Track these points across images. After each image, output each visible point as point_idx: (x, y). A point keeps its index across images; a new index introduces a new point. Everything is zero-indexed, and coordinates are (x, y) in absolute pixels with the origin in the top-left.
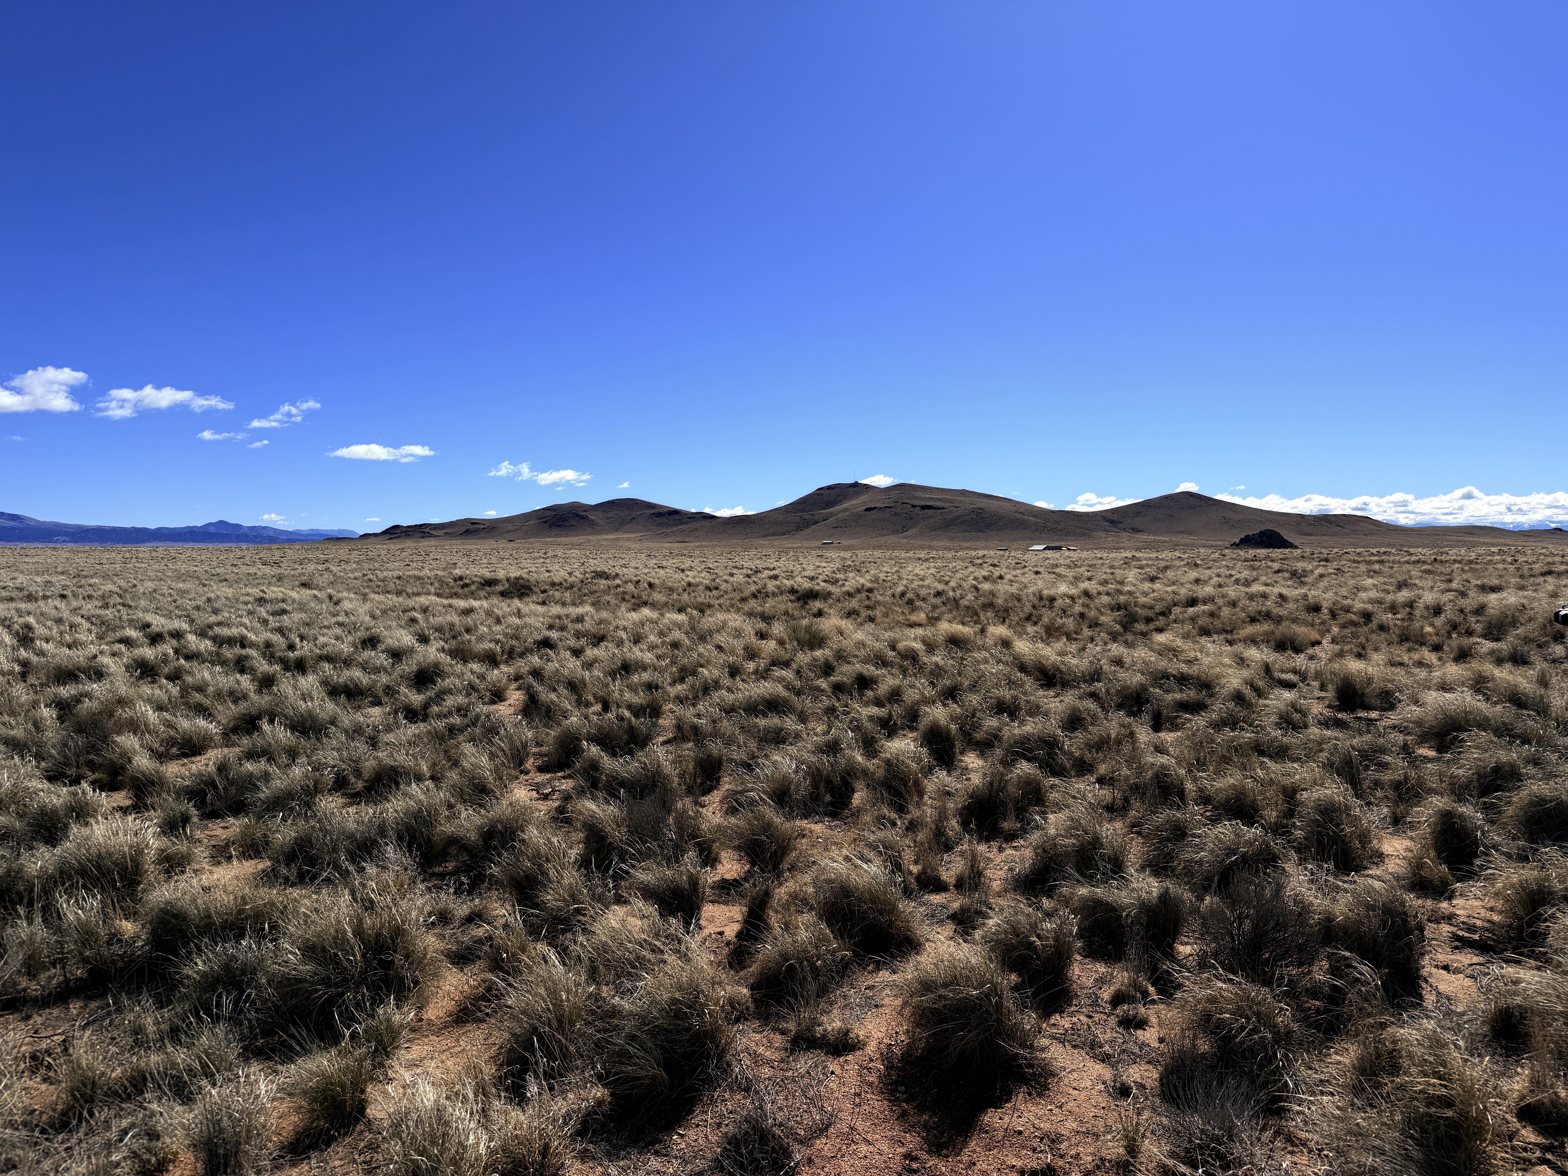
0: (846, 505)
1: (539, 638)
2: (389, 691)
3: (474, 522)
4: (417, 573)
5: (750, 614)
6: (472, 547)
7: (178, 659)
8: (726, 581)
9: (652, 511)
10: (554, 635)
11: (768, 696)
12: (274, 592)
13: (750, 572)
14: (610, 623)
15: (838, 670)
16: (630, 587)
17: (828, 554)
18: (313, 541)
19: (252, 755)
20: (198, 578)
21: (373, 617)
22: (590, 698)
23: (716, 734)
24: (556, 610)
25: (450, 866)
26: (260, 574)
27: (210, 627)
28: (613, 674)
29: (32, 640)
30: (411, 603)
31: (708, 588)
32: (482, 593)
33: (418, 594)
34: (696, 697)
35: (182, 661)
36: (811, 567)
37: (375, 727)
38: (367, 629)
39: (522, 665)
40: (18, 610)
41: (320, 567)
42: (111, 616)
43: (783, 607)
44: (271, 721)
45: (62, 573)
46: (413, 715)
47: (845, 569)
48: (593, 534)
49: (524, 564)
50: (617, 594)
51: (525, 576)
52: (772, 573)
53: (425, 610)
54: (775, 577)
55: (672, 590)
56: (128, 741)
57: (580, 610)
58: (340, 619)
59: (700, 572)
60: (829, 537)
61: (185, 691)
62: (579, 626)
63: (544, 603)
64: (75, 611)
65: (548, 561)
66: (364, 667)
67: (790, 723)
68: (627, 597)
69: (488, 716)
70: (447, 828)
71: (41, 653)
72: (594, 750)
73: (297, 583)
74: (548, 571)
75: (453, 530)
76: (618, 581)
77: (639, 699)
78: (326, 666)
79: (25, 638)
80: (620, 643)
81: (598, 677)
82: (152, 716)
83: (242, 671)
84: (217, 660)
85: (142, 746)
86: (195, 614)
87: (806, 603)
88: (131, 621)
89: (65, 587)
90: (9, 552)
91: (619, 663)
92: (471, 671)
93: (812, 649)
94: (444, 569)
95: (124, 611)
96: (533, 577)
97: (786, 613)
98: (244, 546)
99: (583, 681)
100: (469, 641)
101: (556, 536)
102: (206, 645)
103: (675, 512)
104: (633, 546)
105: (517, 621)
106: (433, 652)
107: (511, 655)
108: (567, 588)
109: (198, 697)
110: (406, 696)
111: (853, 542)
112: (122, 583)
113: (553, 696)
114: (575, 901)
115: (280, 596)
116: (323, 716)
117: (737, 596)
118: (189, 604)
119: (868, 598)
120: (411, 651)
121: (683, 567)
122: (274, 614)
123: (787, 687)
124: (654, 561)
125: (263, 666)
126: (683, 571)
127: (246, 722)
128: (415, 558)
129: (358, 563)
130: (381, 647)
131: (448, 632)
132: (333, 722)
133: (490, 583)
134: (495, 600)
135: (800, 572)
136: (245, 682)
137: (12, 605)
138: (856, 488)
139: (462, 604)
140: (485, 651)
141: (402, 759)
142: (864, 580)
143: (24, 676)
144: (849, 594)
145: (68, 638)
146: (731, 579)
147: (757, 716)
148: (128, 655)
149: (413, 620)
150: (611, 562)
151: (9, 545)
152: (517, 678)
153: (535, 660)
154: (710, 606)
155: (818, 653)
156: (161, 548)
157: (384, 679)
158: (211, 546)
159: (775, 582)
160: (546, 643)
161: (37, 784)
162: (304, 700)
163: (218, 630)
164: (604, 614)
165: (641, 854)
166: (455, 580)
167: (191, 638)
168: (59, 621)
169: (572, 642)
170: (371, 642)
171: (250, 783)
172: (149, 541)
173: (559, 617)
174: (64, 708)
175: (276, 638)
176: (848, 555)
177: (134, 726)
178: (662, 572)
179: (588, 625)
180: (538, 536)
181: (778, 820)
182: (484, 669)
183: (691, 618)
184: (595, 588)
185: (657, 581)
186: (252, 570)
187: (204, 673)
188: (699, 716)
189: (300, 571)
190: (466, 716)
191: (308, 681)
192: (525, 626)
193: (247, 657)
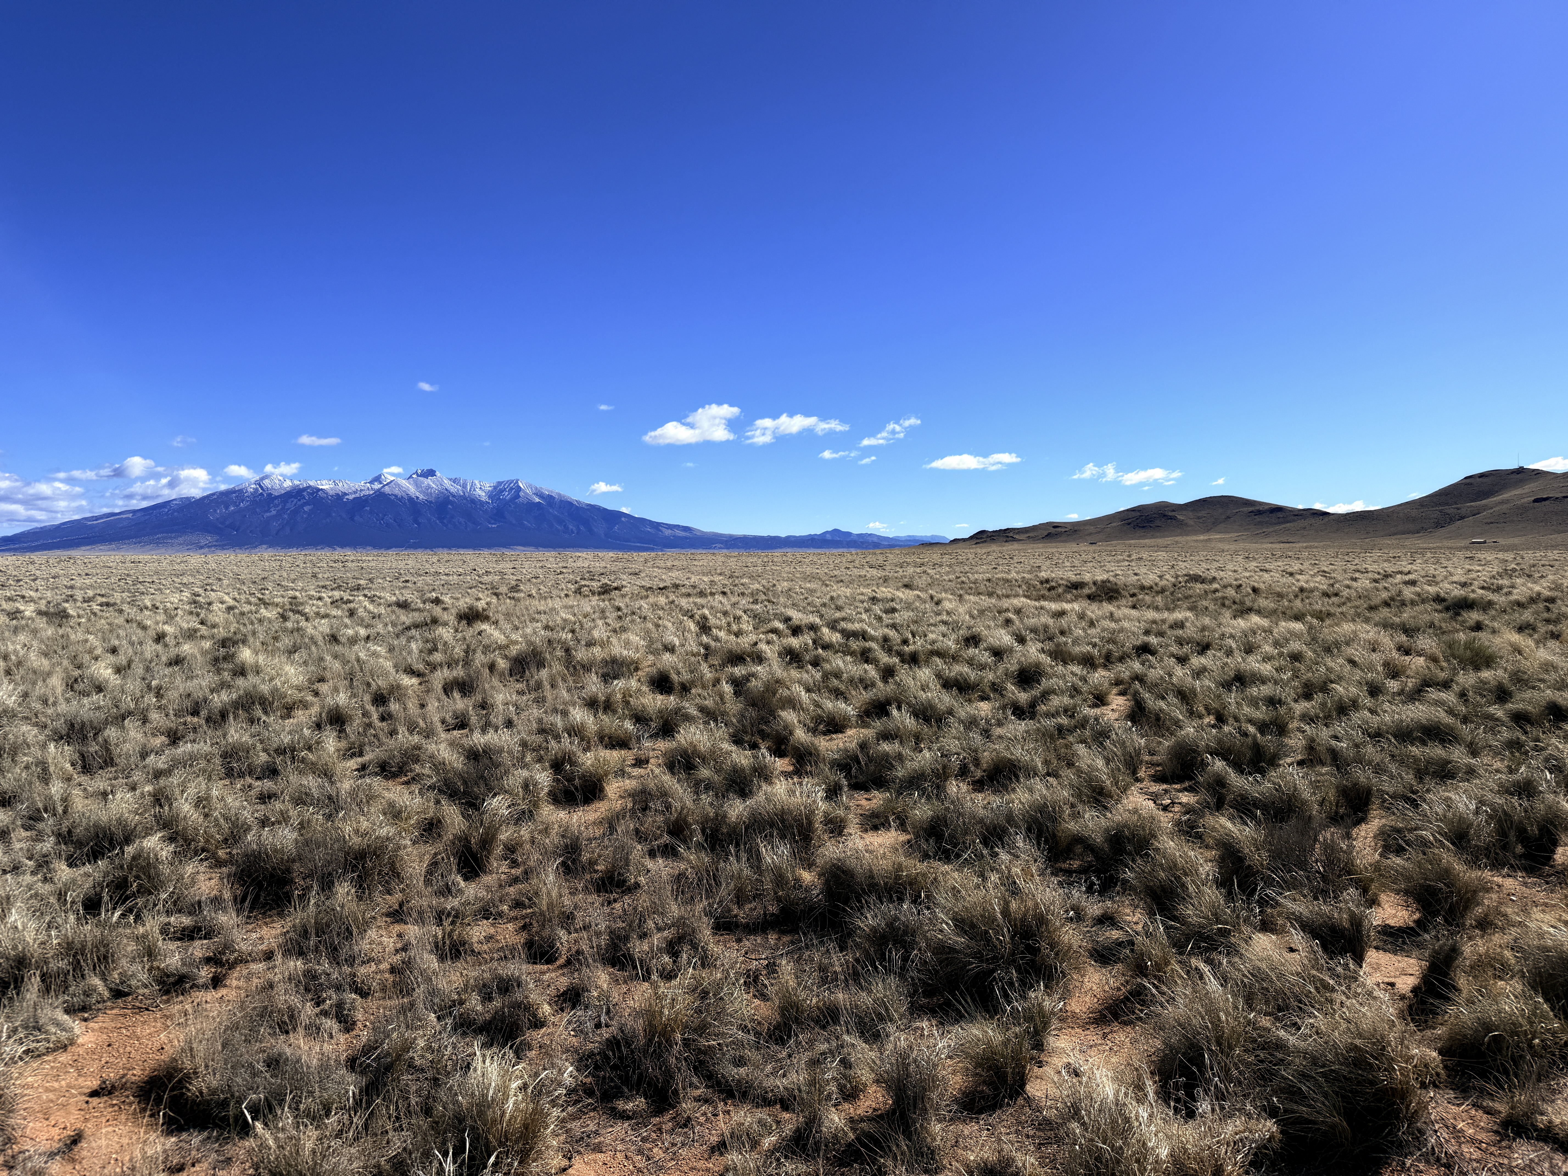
0: (1505, 496)
1: (1139, 643)
2: (997, 688)
3: (1056, 526)
4: (1004, 575)
5: (1386, 625)
6: (1054, 550)
7: (816, 649)
8: (1348, 587)
9: (1251, 509)
10: (1153, 640)
11: (1424, 721)
12: (884, 592)
13: (1377, 576)
14: (1214, 630)
15: (1518, 696)
16: (1230, 592)
17: (1479, 555)
18: (909, 546)
19: (886, 736)
20: (820, 579)
21: (972, 616)
22: (1201, 709)
23: (1359, 760)
24: (1151, 615)
25: (1076, 864)
26: (869, 575)
27: (836, 621)
28: (1227, 685)
29: (710, 629)
30: (1005, 603)
31: (1326, 594)
32: (1069, 596)
33: (1008, 596)
34: (1328, 717)
35: (820, 651)
36: (1459, 571)
37: (987, 721)
38: (969, 628)
39: (1124, 670)
40: (695, 604)
41: (918, 570)
42: (760, 610)
43: (1426, 618)
44: (899, 708)
45: (720, 574)
46: (1020, 712)
47: (1508, 573)
48: (1181, 535)
49: (1109, 566)
50: (1216, 600)
51: (1112, 579)
52: (1407, 578)
53: (1018, 612)
54: (1413, 583)
55: (1280, 595)
56: (789, 716)
57: (1178, 615)
58: (945, 617)
59: (1312, 576)
60: (1480, 535)
61: (826, 676)
62: (1180, 632)
63: (1134, 607)
64: (734, 605)
65: (1133, 564)
66: (970, 662)
67: (1458, 755)
68: (1227, 602)
69: (1096, 719)
70: (1072, 826)
71: (717, 639)
72: (1219, 765)
73: (900, 584)
74: (1136, 574)
75: (1036, 534)
76: (1215, 586)
77: (1261, 713)
78: (938, 660)
79: (704, 627)
80: (1229, 653)
81: (1209, 687)
82: (804, 696)
83: (867, 661)
84: (846, 651)
85: (799, 722)
86: (823, 610)
87: (1458, 614)
88: (775, 615)
89: (724, 586)
90: (683, 557)
91: (1232, 674)
92: (1072, 673)
93: (1477, 668)
94: (1030, 572)
95: (770, 607)
96: (1121, 580)
97: (1431, 625)
98: (854, 551)
99: (1193, 691)
100: (1066, 644)
101: (1140, 538)
102: (836, 638)
103: (1277, 510)
104: (1227, 547)
105: (1113, 625)
106: (1033, 652)
107: (1108, 660)
108: (1158, 593)
109: (835, 682)
110: (1013, 694)
111: (1516, 541)
112: (764, 582)
113: (1162, 704)
114: (1218, 921)
115: (889, 596)
116: (941, 707)
117: (1363, 604)
118: (818, 602)
119: (1548, 609)
120: (1011, 650)
121: (1290, 570)
122: (887, 612)
123: (1450, 712)
124: (1254, 564)
125: (885, 659)
126: (1291, 574)
127: (875, 707)
128: (1001, 561)
129: (950, 566)
130: (983, 645)
131: (1045, 634)
132: (950, 712)
133: (1076, 586)
134: (1085, 603)
135: (1446, 578)
136: (872, 672)
137: (691, 600)
138: (1521, 475)
139: (1054, 606)
140: (1084, 654)
141: (1018, 753)
142: (1540, 588)
143: (706, 656)
144: (1519, 604)
145: (735, 627)
146: (1354, 584)
147: (1412, 744)
148: (779, 643)
149: (1008, 622)
150: (1204, 565)
151: (683, 551)
152: (1118, 682)
153: (1137, 666)
154: (1329, 615)
155: (1486, 674)
156: (790, 552)
157: (991, 676)
158: (827, 551)
159: (1413, 589)
160: (1144, 649)
161: (726, 746)
162: (923, 690)
163: (843, 625)
164: (1207, 621)
165: (1285, 882)
166: (1042, 583)
167: (825, 630)
168: (725, 613)
169: (1174, 649)
170: (973, 640)
171: (886, 762)
172: (780, 547)
173: (1154, 622)
174: (738, 684)
175: (892, 633)
176: (1509, 556)
177: (791, 703)
178: (1266, 576)
179: (1190, 631)
180: (1121, 538)
181: (1459, 867)
182: (1085, 672)
183: (1311, 628)
184: (1190, 592)
185: (1262, 586)
186: (863, 573)
187: (838, 662)
188: (1336, 737)
189: (901, 573)
190: (1072, 716)
191: (925, 674)
192: (1122, 630)
193: (870, 650)
